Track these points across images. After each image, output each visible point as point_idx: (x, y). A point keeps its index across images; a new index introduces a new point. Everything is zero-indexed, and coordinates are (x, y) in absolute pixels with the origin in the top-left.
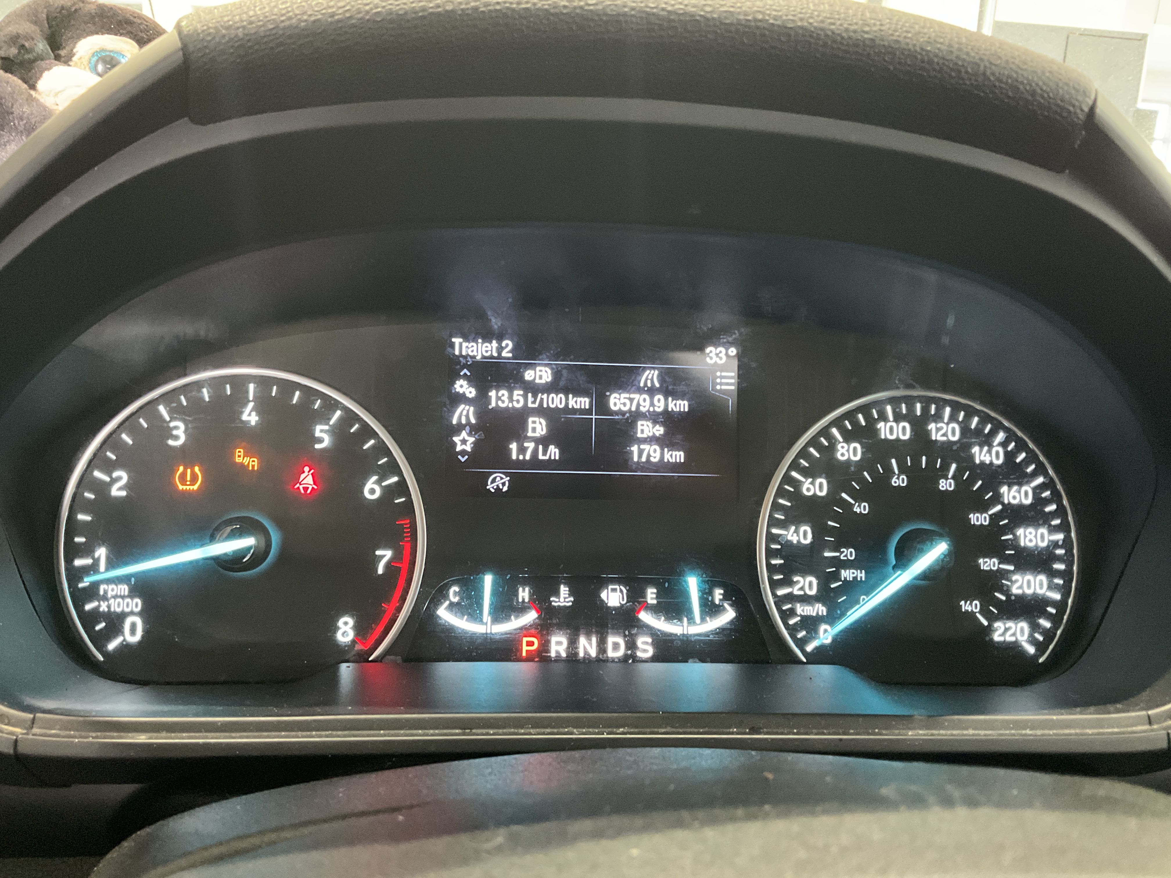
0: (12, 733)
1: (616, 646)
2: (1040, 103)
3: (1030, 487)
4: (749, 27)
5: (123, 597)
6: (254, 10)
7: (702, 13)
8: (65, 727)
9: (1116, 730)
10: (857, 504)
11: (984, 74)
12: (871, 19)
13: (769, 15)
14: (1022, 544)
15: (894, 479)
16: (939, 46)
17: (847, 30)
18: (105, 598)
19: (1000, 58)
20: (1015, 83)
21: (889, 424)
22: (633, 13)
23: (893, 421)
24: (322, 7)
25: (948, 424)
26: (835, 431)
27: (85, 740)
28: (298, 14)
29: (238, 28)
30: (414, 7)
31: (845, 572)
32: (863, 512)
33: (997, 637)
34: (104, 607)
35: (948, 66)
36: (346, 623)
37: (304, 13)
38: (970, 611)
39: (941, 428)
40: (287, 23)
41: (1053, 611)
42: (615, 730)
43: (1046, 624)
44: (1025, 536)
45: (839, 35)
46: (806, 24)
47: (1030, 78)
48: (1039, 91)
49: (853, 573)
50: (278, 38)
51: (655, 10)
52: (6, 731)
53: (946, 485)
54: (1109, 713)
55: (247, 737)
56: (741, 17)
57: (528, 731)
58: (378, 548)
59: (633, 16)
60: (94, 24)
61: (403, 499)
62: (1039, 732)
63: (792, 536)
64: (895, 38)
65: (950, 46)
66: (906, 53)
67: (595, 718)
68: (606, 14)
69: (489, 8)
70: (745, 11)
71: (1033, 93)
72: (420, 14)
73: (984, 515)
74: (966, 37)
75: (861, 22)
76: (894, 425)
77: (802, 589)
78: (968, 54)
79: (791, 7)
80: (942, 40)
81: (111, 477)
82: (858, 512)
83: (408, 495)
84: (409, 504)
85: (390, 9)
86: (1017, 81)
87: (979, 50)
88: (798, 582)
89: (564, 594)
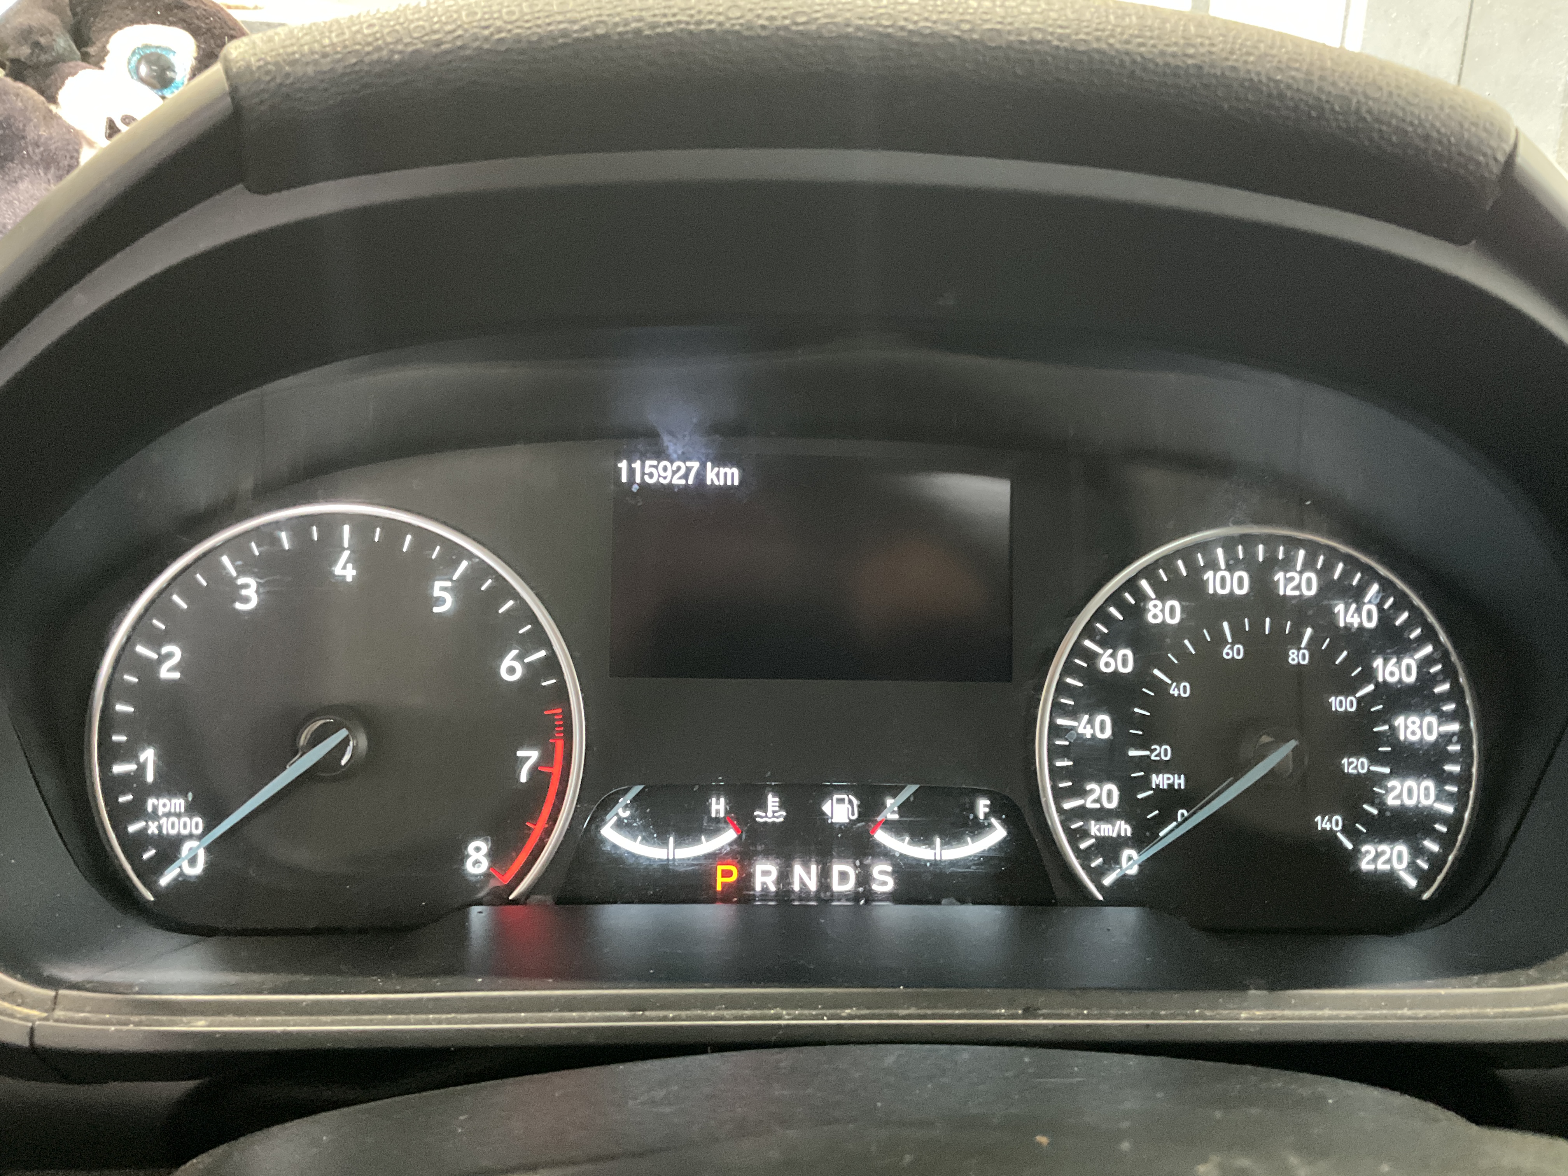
0: (26, 1018)
1: (843, 876)
2: (1436, 151)
3: (1414, 659)
4: (1024, 52)
5: (179, 815)
6: (329, 38)
7: (957, 33)
8: (99, 1008)
9: (1527, 1009)
10: (1175, 684)
11: (1357, 112)
12: (1198, 36)
13: (1052, 34)
14: (1402, 738)
15: (1226, 650)
16: (1293, 73)
17: (1163, 53)
18: (155, 816)
19: (1380, 89)
20: (1402, 125)
21: (1220, 574)
22: (860, 34)
23: (1225, 570)
24: (423, 32)
25: (1301, 573)
26: (1144, 584)
27: (125, 1028)
28: (391, 43)
29: (307, 64)
30: (551, 31)
31: (1157, 777)
32: (1183, 695)
33: (1365, 865)
34: (153, 829)
35: (1306, 103)
36: (478, 849)
37: (398, 41)
38: (1328, 829)
39: (1292, 579)
40: (375, 56)
41: (1444, 829)
42: (839, 1011)
43: (1433, 847)
44: (1406, 727)
45: (1151, 60)
46: (1104, 46)
47: (1423, 116)
48: (1434, 134)
49: (1169, 779)
50: (362, 77)
51: (890, 30)
52: (19, 1016)
53: (1297, 657)
54: (1518, 985)
55: (342, 1023)
56: (1012, 38)
57: (721, 1013)
58: (521, 746)
59: (861, 39)
60: (133, 9)
61: (554, 681)
62: (1421, 1013)
63: (1085, 728)
64: (1230, 63)
65: (1309, 73)
66: (1247, 84)
67: (812, 994)
68: (820, 37)
69: (659, 30)
70: (1018, 29)
71: (1427, 138)
72: (561, 41)
73: (1350, 698)
74: (1332, 59)
75: (1182, 42)
76: (1227, 574)
77: (1098, 800)
78: (1334, 84)
79: (1083, 21)
80: (1297, 65)
81: (159, 654)
82: (1176, 695)
83: (559, 674)
84: (561, 688)
85: (518, 34)
86: (1404, 121)
87: (1350, 78)
88: (1092, 791)
89: (773, 806)
